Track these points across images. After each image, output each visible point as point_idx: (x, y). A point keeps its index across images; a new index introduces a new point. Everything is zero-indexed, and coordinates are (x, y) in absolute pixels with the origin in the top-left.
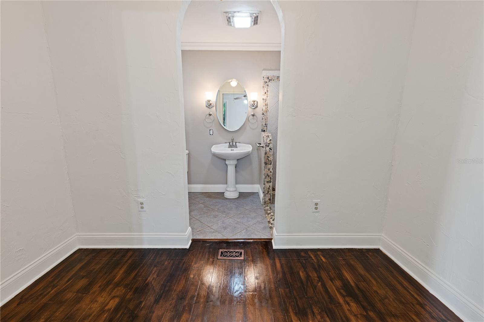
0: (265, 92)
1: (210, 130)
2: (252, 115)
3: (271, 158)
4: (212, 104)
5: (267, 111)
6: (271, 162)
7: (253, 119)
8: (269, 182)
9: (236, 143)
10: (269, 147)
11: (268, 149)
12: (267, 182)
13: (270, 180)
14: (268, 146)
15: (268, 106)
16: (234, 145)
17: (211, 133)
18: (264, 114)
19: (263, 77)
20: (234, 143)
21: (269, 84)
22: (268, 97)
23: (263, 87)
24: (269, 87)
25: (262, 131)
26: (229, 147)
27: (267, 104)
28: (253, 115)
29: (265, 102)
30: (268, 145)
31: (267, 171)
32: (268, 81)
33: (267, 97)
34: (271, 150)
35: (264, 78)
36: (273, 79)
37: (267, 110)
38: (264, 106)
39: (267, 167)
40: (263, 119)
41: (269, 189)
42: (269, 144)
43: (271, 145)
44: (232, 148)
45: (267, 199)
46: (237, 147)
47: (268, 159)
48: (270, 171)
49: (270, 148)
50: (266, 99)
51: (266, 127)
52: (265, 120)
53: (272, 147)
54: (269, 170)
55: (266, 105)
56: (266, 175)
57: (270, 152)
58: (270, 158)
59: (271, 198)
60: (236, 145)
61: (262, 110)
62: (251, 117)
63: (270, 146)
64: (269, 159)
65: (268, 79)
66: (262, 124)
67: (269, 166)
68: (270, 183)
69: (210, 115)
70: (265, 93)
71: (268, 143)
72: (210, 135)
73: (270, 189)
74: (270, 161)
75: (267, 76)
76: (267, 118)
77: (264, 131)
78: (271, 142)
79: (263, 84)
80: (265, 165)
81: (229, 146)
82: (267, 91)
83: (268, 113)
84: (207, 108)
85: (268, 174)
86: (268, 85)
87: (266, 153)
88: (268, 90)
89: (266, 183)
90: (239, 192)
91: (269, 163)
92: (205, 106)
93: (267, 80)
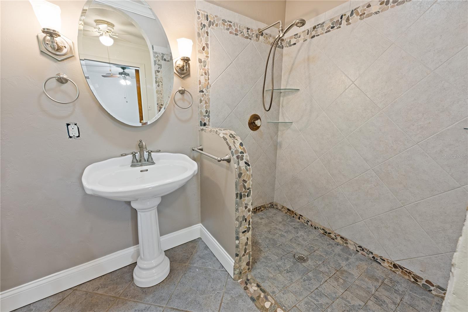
0: (203, 46)
1: (68, 125)
2: (179, 91)
3: (250, 183)
4: (65, 51)
5: (208, 87)
6: (250, 191)
7: (183, 100)
8: (245, 231)
9: (149, 154)
10: (244, 160)
11: (242, 164)
12: (243, 232)
13: (248, 226)
14: (242, 159)
15: (209, 76)
16: (146, 159)
17: (74, 132)
18: (203, 92)
19: (198, 14)
20: (146, 154)
21: (209, 30)
22: (209, 58)
23: (199, 35)
24: (210, 36)
25: (201, 125)
26: (133, 166)
27: (208, 72)
28: (182, 92)
29: (203, 67)
30: (240, 155)
31: (243, 212)
32: (207, 25)
33: (207, 57)
34: (249, 165)
35: (200, 15)
36: (216, 23)
37: (208, 83)
38: (203, 75)
39: (243, 203)
40: (201, 101)
41: (246, 244)
42: (242, 153)
43: (246, 156)
44: (141, 165)
45: (244, 265)
46: (153, 163)
47: (245, 187)
48: (247, 209)
49: (246, 163)
50: (205, 62)
51: (209, 116)
52: (206, 103)
53: (248, 158)
54: (246, 207)
55: (206, 74)
56: (241, 220)
57: (247, 170)
58: (248, 182)
59: (249, 259)
60: (152, 158)
61: (200, 84)
62: (179, 96)
63: (244, 158)
64: (246, 185)
65: (207, 20)
66: (201, 112)
67: (245, 200)
68: (248, 232)
69: (62, 81)
70: (203, 49)
71: (240, 150)
72: (70, 137)
73: (248, 243)
74: (248, 189)
75: (206, 14)
76: (209, 99)
77: (205, 125)
78: (244, 149)
79: (198, 28)
80: (238, 199)
81: (133, 162)
82: (207, 44)
83: (210, 90)
84: (44, 60)
85: (244, 216)
86: (207, 33)
87: (240, 175)
88: (209, 43)
89: (241, 234)
90: (164, 251)
91: (246, 194)
92: (38, 51)
93: (206, 23)
